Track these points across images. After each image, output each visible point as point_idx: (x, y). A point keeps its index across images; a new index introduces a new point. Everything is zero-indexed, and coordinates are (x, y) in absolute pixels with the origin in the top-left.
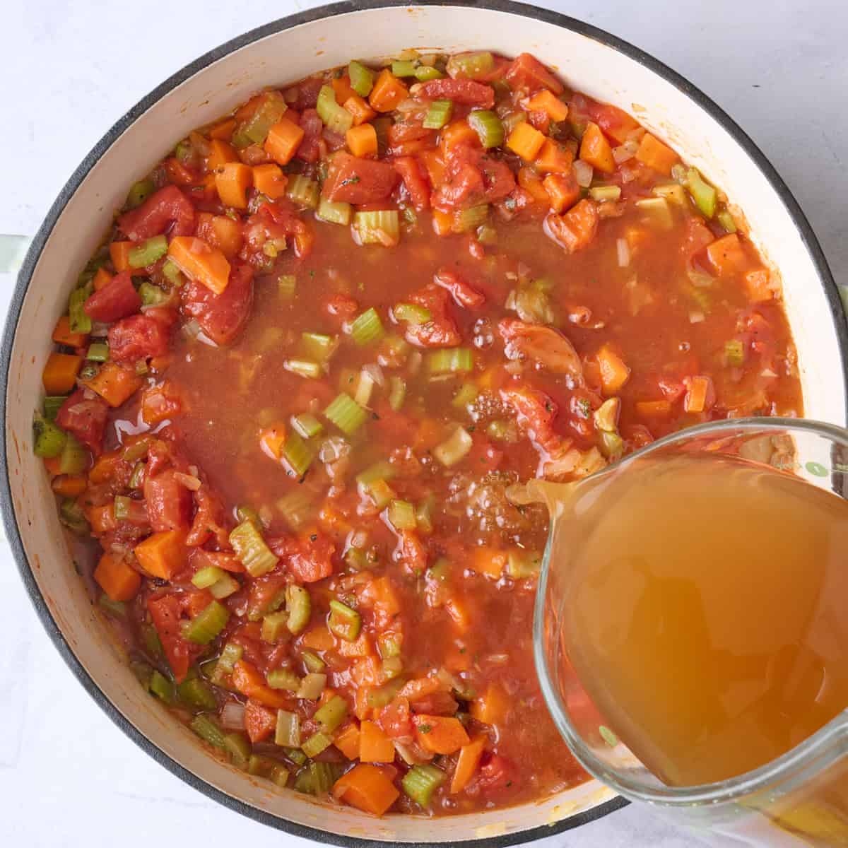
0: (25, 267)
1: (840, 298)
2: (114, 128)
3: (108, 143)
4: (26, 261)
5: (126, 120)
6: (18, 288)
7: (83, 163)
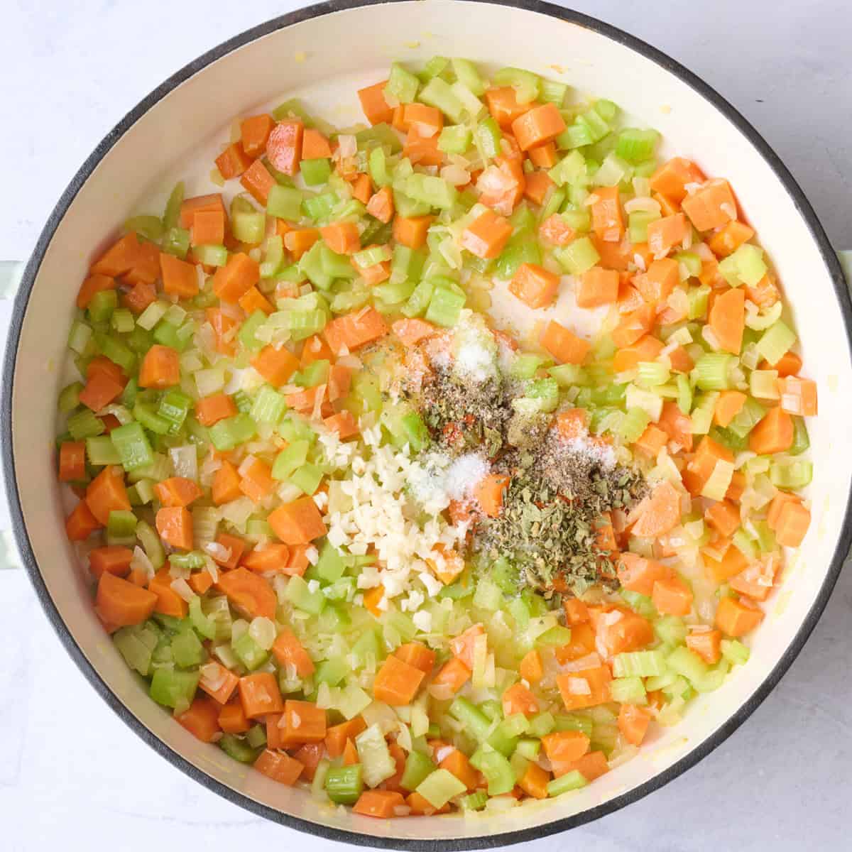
2: (99, 146)
3: (95, 162)
5: (111, 138)
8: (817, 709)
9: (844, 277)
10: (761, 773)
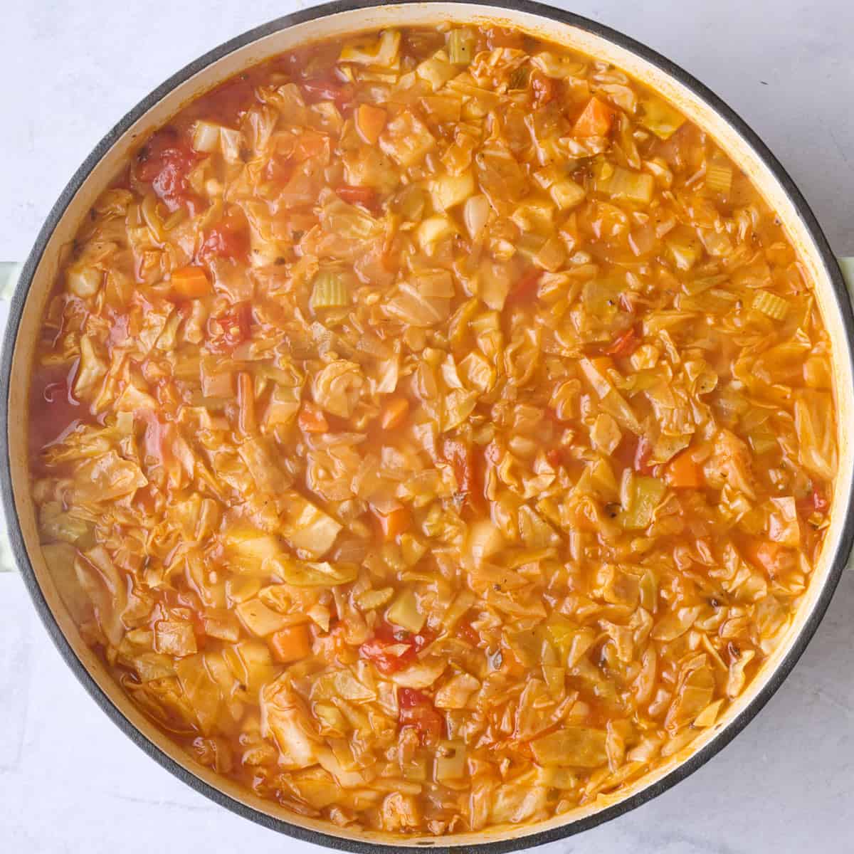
0: (17, 293)
1: (839, 270)
2: (98, 147)
3: (93, 162)
4: (19, 287)
5: (110, 139)
6: (12, 315)
7: (69, 184)
8: (820, 694)
9: (844, 284)
10: (764, 758)
